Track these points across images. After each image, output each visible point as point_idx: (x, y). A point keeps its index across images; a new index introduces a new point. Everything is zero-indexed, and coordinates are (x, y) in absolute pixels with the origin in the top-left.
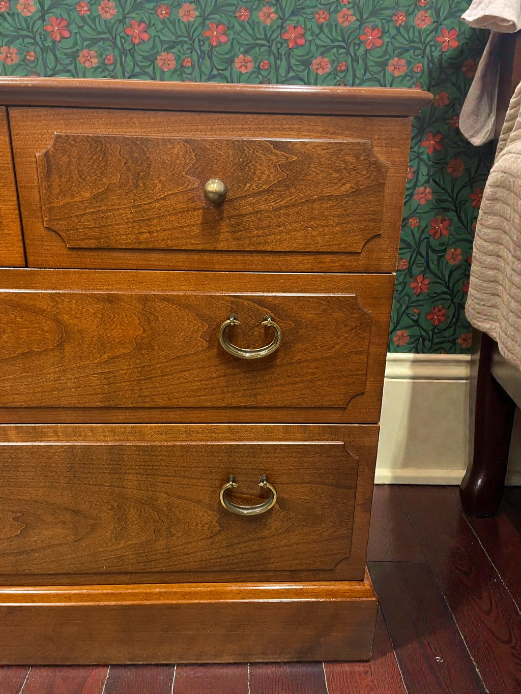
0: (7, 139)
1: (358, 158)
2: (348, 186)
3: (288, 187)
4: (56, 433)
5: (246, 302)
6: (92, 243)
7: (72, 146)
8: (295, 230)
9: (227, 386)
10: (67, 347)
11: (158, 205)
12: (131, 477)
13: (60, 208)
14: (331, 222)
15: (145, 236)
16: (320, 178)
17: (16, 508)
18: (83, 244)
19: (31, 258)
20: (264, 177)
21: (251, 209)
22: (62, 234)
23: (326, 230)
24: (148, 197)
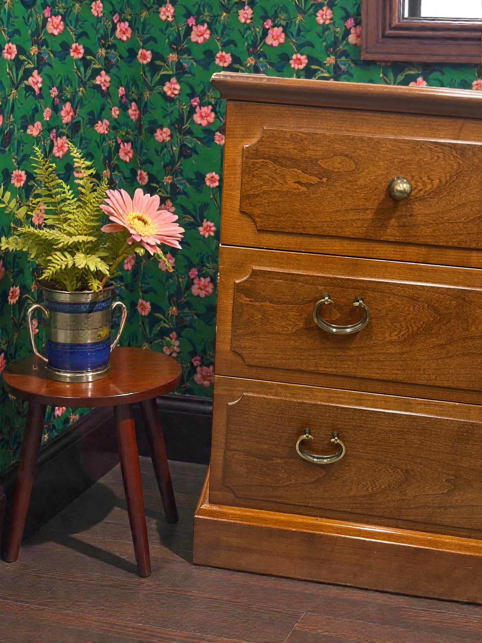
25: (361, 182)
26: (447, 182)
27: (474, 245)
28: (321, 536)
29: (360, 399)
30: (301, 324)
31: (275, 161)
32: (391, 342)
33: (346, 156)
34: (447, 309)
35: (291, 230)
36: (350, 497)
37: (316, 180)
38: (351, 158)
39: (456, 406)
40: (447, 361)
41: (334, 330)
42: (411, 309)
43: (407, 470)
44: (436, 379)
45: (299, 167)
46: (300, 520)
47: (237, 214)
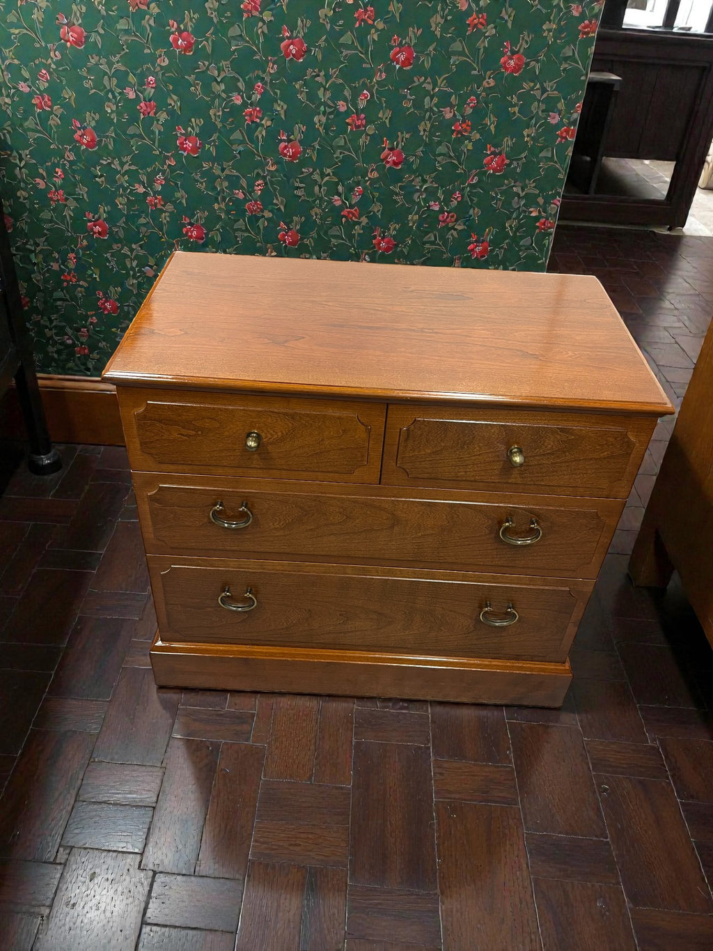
0: (384, 420)
1: (616, 439)
2: (606, 453)
3: (565, 452)
4: (377, 572)
5: (520, 511)
6: (426, 476)
7: (426, 426)
8: (564, 475)
9: (497, 555)
10: (396, 528)
11: (474, 458)
12: (421, 598)
13: (410, 457)
14: (589, 472)
15: (461, 473)
16: (587, 448)
17: (343, 609)
18: (420, 476)
19: (383, 481)
20: (550, 446)
21: (536, 463)
22: (408, 471)
23: (585, 475)
24: (469, 454)
25: (226, 433)
26: (287, 434)
27: (317, 469)
28: (253, 659)
29: (262, 565)
30: (206, 520)
31: (160, 421)
32: (275, 529)
33: (212, 419)
34: (309, 507)
35: (182, 462)
36: (271, 630)
37: (194, 433)
38: (215, 420)
39: (333, 566)
40: (320, 538)
41: (226, 525)
42: (284, 508)
43: (309, 610)
44: (314, 551)
45: (178, 425)
46: (236, 649)
47: (139, 452)
